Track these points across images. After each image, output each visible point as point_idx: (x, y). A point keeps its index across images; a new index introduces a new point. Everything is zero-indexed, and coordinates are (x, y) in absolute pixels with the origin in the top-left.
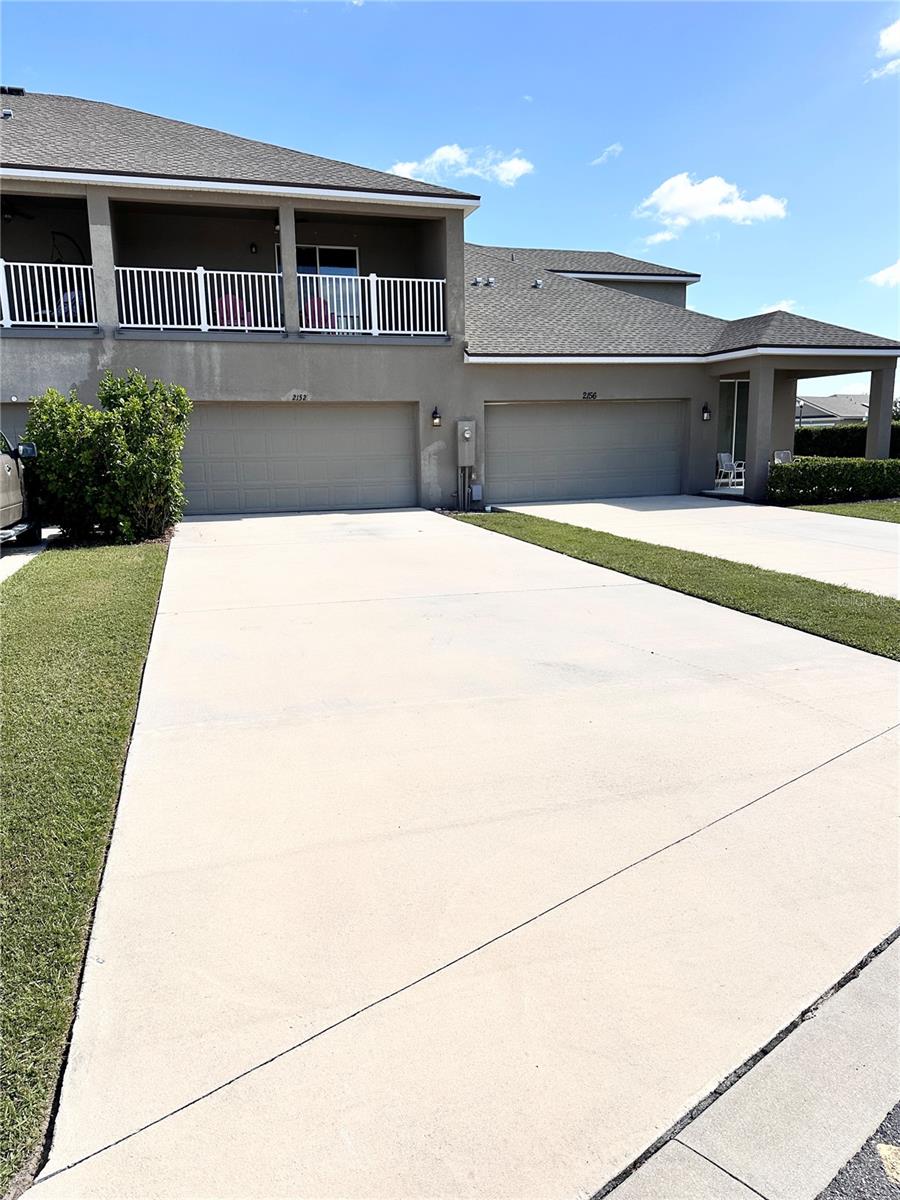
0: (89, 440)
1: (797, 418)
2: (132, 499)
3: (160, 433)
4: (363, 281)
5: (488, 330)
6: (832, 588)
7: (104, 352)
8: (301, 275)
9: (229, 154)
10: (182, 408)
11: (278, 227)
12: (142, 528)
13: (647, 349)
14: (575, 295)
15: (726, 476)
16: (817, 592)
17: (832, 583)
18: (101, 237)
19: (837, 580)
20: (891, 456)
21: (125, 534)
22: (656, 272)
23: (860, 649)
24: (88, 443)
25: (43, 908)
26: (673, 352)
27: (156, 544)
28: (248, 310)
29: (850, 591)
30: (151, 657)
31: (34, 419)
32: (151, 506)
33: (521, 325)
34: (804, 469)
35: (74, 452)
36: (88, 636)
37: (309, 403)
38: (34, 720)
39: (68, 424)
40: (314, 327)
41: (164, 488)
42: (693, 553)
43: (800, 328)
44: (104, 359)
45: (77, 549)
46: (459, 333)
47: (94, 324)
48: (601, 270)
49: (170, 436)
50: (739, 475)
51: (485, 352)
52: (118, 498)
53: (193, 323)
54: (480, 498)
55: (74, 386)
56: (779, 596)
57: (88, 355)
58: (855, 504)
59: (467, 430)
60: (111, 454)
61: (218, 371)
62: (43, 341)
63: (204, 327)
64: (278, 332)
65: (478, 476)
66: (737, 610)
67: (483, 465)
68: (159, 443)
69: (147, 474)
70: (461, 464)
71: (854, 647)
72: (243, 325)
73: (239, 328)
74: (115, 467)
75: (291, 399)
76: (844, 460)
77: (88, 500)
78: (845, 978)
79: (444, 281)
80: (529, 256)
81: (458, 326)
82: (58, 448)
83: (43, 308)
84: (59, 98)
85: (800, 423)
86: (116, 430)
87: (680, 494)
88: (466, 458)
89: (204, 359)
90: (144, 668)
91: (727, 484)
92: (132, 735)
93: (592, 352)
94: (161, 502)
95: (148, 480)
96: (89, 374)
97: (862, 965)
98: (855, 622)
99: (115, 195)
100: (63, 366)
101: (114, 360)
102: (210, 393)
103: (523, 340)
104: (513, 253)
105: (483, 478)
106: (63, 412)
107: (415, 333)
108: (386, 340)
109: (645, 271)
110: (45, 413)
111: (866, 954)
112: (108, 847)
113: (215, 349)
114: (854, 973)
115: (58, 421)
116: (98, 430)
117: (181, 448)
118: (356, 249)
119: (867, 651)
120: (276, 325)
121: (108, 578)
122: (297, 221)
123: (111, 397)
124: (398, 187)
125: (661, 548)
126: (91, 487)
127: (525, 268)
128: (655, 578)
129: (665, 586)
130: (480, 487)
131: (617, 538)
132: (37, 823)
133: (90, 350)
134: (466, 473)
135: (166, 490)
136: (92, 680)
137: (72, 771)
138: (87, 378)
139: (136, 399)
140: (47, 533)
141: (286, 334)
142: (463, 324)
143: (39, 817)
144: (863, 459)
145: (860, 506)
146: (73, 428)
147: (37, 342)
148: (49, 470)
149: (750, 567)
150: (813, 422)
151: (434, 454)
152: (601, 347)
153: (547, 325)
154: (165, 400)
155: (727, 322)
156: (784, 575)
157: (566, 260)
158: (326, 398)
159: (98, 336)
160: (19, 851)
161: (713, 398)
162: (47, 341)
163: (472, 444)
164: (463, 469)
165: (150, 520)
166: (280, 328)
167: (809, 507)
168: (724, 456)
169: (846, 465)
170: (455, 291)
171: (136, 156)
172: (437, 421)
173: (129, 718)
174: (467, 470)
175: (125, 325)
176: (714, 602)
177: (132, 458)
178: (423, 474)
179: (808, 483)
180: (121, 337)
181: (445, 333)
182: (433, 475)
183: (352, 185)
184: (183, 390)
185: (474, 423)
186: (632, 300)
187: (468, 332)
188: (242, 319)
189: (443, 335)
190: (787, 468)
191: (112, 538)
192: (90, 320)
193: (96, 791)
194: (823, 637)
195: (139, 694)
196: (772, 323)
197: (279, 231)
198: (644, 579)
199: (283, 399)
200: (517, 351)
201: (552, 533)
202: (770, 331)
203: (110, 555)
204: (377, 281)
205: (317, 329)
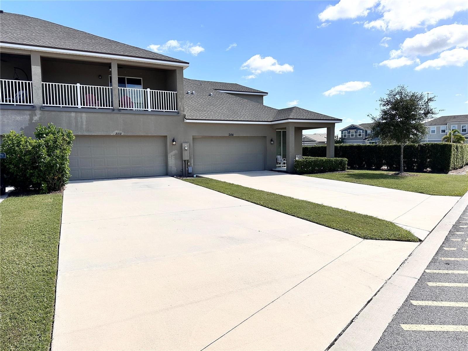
0: (29, 151)
1: (303, 142)
2: (48, 175)
3: (61, 149)
4: (144, 91)
5: (193, 110)
6: (318, 205)
7: (36, 115)
8: (120, 88)
9: (91, 42)
10: (70, 138)
11: (110, 70)
12: (51, 186)
13: (251, 119)
14: (224, 99)
15: (280, 163)
16: (313, 207)
17: (318, 203)
18: (36, 70)
19: (320, 203)
20: (335, 157)
21: (44, 190)
22: (253, 91)
23: (329, 227)
24: (28, 152)
25: (30, 349)
26: (260, 120)
27: (58, 193)
28: (98, 100)
29: (324, 206)
30: (61, 242)
31: (5, 143)
32: (56, 178)
33: (205, 109)
34: (306, 162)
35: (23, 156)
36: (33, 234)
37: (123, 136)
38: (13, 271)
39: (21, 145)
40: (125, 107)
41: (62, 170)
42: (271, 193)
43: (302, 113)
44: (36, 118)
45: (22, 196)
46: (182, 111)
47: (32, 104)
48: (233, 90)
49: (65, 150)
50: (284, 163)
51: (192, 118)
52: (42, 175)
53: (75, 105)
54: (192, 172)
55: (22, 129)
56: (301, 208)
57: (28, 116)
58: (324, 174)
59: (186, 146)
60: (39, 157)
61: (85, 123)
62: (8, 111)
63: (80, 106)
64: (110, 109)
65: (191, 164)
66: (287, 214)
67: (193, 159)
68: (60, 152)
69: (55, 164)
70: (184, 159)
71: (327, 226)
72: (96, 106)
73: (94, 107)
74: (41, 162)
75: (115, 134)
76: (320, 158)
77: (28, 175)
78: (330, 345)
79: (176, 92)
80: (207, 84)
81: (182, 109)
82: (16, 154)
83: (9, 97)
84: (19, 15)
85: (304, 143)
86: (42, 148)
87: (264, 170)
88: (186, 157)
89: (79, 118)
90: (59, 247)
91: (280, 167)
92: (57, 275)
93: (231, 119)
94: (60, 176)
95: (55, 168)
96: (29, 124)
97: (336, 340)
98: (327, 217)
99: (43, 55)
100: (17, 121)
101: (40, 119)
102: (81, 132)
103: (206, 114)
104: (201, 83)
105: (192, 165)
106: (18, 140)
107: (165, 110)
108: (153, 113)
109: (249, 91)
110: (10, 140)
111: (337, 336)
112: (53, 322)
113: (84, 115)
114: (333, 343)
115: (15, 144)
116: (34, 147)
117: (69, 154)
118: (142, 79)
119: (331, 228)
120: (109, 106)
121: (38, 209)
122: (118, 68)
123: (40, 134)
124: (158, 58)
125: (259, 191)
126: (30, 170)
127: (206, 88)
128: (258, 203)
129: (262, 205)
130: (192, 168)
131: (244, 187)
132: (21, 315)
133: (29, 115)
134: (186, 162)
135: (62, 171)
136: (37, 253)
137: (34, 292)
138: (28, 125)
139: (52, 135)
140: (8, 189)
141: (113, 110)
142: (184, 108)
143: (22, 312)
144: (326, 158)
145: (326, 175)
146: (23, 146)
147: (6, 111)
148: (11, 163)
149: (290, 198)
150: (308, 143)
151: (173, 156)
152: (234, 118)
153: (215, 109)
154: (64, 135)
155: (278, 110)
156: (302, 200)
157: (221, 86)
158: (130, 134)
159: (34, 109)
160: (15, 327)
161: (274, 136)
162: (10, 111)
163: (188, 152)
164: (185, 161)
165: (55, 184)
166: (111, 107)
167: (308, 175)
168: (279, 157)
169: (320, 160)
170: (180, 96)
171: (52, 41)
172: (174, 143)
173: (55, 268)
174: (186, 161)
175: (45, 105)
176: (279, 211)
177: (48, 159)
178: (169, 163)
179: (308, 167)
180: (44, 110)
181: (177, 111)
182: (173, 163)
183: (140, 56)
184: (71, 131)
185: (189, 144)
186: (244, 101)
187: (186, 111)
188: (95, 103)
189: (176, 112)
190: (300, 161)
191: (38, 191)
192: (30, 102)
193: (45, 300)
194: (316, 223)
195: (58, 258)
196: (293, 111)
197: (111, 71)
198: (254, 203)
199: (112, 134)
200: (204, 118)
201: (220, 185)
202: (292, 114)
203: (38, 198)
204: (150, 91)
205: (126, 108)
